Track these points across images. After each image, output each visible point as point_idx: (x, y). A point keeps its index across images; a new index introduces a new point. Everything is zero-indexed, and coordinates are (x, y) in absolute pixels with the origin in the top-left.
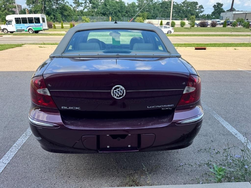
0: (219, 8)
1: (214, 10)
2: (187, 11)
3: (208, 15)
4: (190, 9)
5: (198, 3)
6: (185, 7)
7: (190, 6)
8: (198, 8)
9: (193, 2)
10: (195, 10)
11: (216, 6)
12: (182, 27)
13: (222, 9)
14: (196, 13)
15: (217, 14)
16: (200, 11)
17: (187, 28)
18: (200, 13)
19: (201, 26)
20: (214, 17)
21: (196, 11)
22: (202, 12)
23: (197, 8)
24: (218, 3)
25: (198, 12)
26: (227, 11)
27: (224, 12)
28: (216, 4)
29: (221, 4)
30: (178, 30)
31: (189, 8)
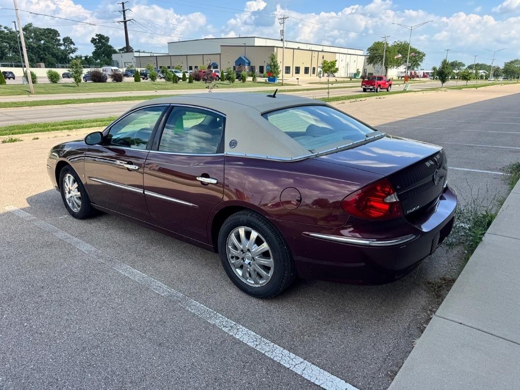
0: (104, 44)
1: (95, 48)
2: (40, 48)
3: (86, 57)
4: (44, 44)
5: (57, 32)
6: (32, 38)
7: (44, 37)
8: (62, 42)
9: (48, 29)
10: (57, 46)
11: (97, 41)
12: (55, 82)
13: (110, 47)
14: (63, 53)
15: (104, 57)
16: (67, 48)
17: (68, 84)
18: (69, 53)
19: (95, 81)
20: (99, 61)
21: (60, 48)
22: (73, 51)
23: (60, 42)
24: (100, 35)
25: (65, 50)
26: (120, 50)
27: (115, 52)
28: (96, 38)
29: (105, 36)
30: (52, 90)
31: (42, 42)
